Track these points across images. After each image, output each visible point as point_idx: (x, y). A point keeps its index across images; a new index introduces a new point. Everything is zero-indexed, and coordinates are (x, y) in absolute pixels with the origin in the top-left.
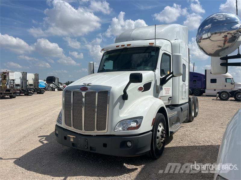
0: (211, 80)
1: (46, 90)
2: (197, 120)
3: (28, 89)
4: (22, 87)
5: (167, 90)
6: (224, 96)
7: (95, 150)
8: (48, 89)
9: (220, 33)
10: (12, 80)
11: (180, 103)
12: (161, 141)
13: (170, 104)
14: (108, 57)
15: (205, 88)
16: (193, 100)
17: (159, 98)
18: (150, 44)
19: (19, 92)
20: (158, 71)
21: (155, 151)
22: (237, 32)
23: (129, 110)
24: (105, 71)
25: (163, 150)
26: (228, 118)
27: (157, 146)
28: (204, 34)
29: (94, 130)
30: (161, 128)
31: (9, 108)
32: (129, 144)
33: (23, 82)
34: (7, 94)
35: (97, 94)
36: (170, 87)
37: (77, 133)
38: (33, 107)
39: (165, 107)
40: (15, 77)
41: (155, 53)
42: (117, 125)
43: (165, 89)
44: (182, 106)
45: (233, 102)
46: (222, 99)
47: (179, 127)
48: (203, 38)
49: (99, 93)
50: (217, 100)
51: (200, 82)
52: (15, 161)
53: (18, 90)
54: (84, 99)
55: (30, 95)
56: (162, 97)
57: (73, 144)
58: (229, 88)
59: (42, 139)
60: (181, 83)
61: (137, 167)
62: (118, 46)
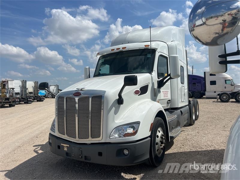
0: (211, 81)
1: (46, 98)
2: (198, 123)
3: (27, 97)
4: (22, 95)
5: (165, 93)
6: (224, 98)
7: (90, 160)
8: (48, 97)
9: (216, 17)
10: (12, 88)
11: (179, 107)
12: (161, 147)
13: (169, 107)
14: (103, 61)
15: (205, 90)
16: (193, 103)
17: (157, 102)
18: (145, 46)
19: (18, 100)
20: (155, 74)
21: (155, 158)
22: (238, 13)
23: (125, 116)
24: (100, 75)
25: (163, 157)
26: (230, 120)
27: (157, 152)
28: (197, 20)
29: (88, 138)
30: (160, 133)
31: (7, 117)
32: (126, 152)
33: (22, 90)
34: (6, 103)
35: (90, 99)
36: (169, 89)
37: (71, 142)
38: (32, 115)
39: (164, 111)
40: (15, 85)
41: (152, 55)
42: (113, 132)
43: (163, 92)
44: (182, 109)
45: (234, 103)
46: (222, 101)
47: (180, 131)
48: (197, 25)
49: (93, 98)
50: (217, 102)
51: (199, 85)
52: (7, 173)
53: (17, 98)
54: (77, 105)
55: (30, 103)
56: (160, 101)
57: (67, 154)
58: (229, 89)
59: (38, 148)
60: (180, 85)
61: (136, 177)
62: (114, 50)
